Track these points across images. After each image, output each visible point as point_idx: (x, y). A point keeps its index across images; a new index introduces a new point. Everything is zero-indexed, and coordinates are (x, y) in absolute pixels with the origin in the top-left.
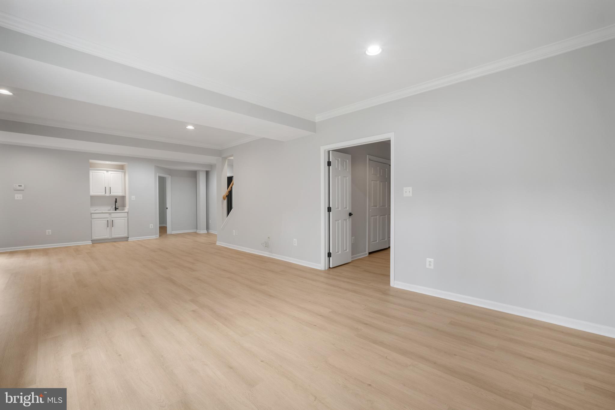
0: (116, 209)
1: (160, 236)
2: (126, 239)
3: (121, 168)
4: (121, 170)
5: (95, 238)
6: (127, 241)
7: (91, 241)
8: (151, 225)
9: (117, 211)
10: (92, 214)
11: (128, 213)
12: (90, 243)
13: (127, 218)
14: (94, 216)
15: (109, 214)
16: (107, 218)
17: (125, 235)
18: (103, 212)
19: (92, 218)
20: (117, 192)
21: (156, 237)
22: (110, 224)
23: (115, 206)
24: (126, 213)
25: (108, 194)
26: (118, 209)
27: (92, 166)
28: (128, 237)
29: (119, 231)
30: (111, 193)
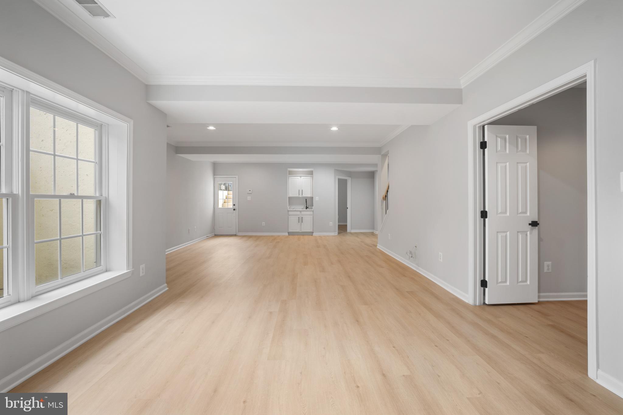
0: (307, 208)
1: (339, 233)
2: (311, 233)
3: (311, 173)
4: (310, 175)
5: (290, 230)
6: (312, 235)
7: (288, 233)
8: (330, 223)
9: (308, 210)
10: (289, 212)
11: (313, 211)
12: (287, 234)
13: (312, 216)
14: (290, 213)
15: (300, 212)
16: (299, 215)
17: (311, 230)
18: (296, 210)
19: (289, 214)
20: (307, 194)
21: (334, 234)
22: (300, 220)
23: (306, 206)
24: (312, 212)
25: (300, 196)
26: (308, 208)
27: (291, 173)
28: (313, 233)
29: (307, 227)
30: (303, 195)
